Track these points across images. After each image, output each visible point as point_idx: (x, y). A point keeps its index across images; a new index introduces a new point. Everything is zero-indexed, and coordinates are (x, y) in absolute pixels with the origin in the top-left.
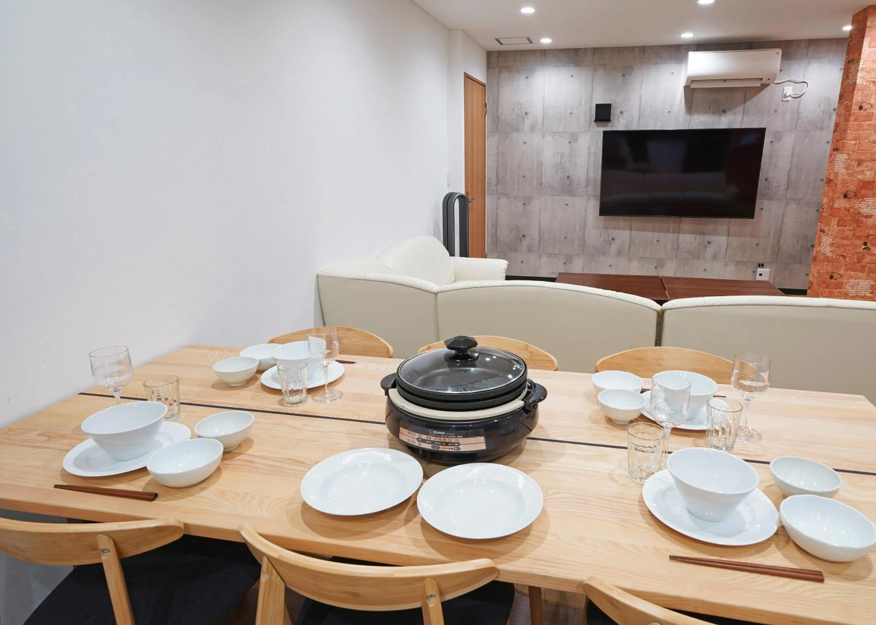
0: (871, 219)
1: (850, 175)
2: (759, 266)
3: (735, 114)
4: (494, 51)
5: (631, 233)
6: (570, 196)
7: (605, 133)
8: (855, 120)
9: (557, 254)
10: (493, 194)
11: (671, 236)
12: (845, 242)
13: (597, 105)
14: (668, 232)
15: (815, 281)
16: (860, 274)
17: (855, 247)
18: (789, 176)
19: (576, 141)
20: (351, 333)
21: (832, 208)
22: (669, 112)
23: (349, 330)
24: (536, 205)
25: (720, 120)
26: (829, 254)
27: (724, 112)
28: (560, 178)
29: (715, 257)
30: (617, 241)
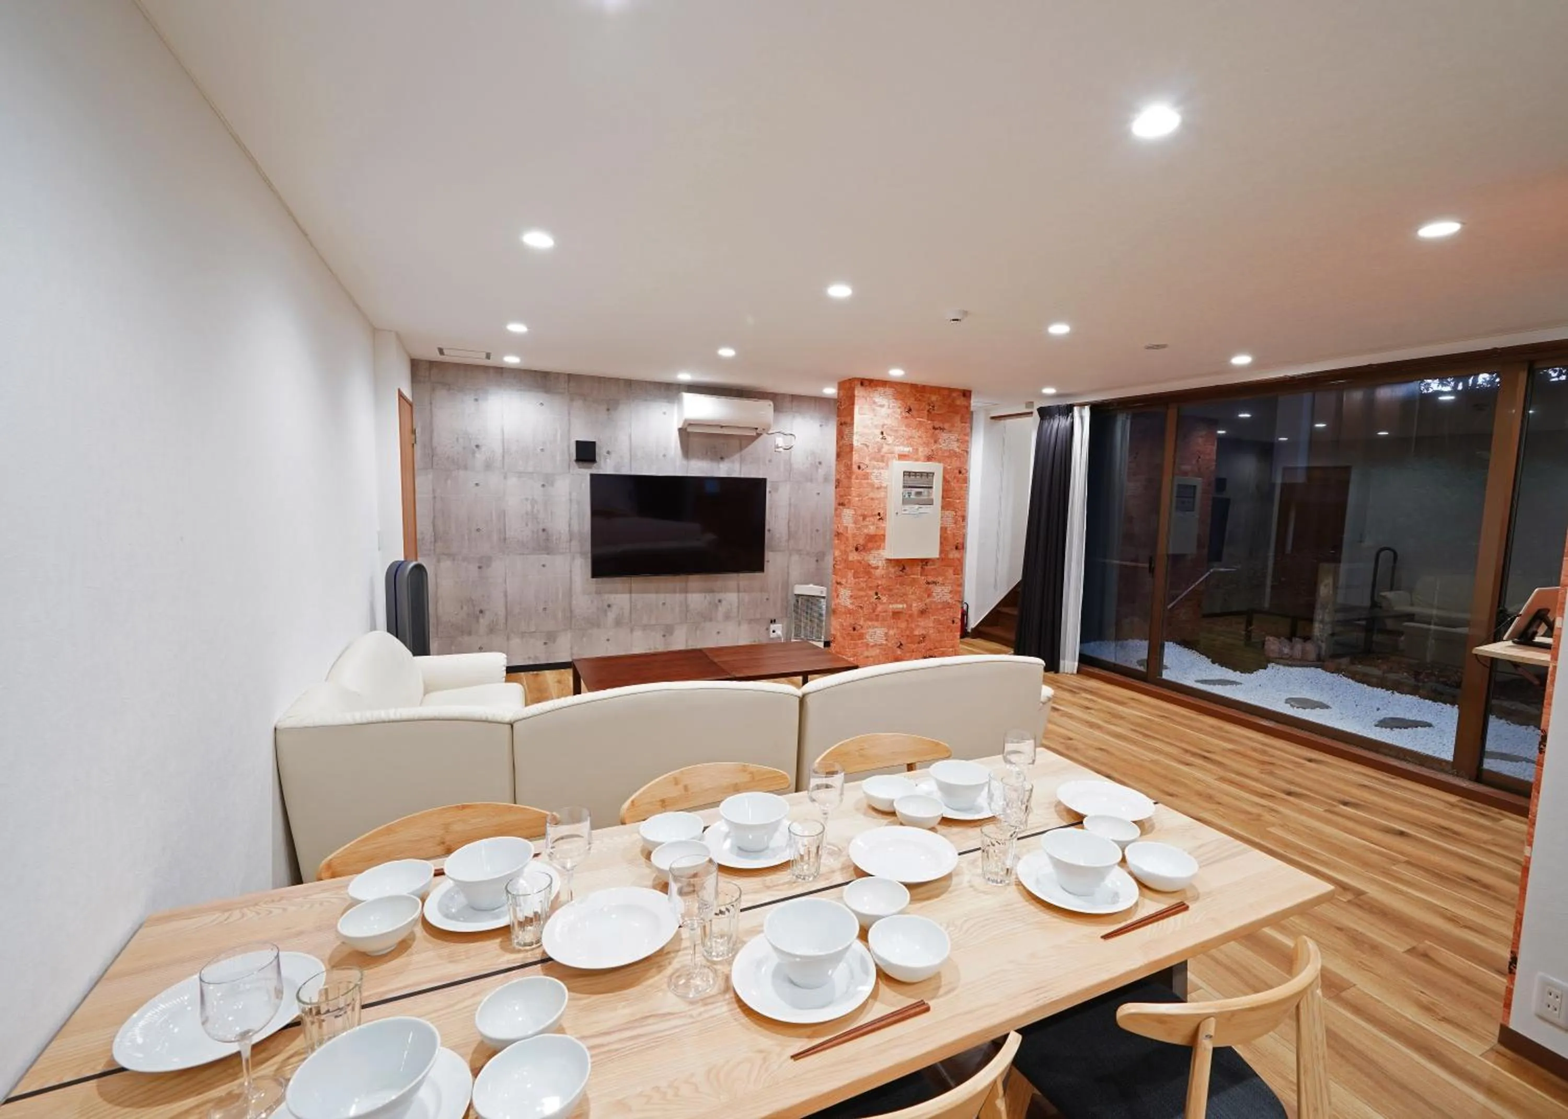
0: (878, 571)
1: (859, 529)
2: (771, 622)
3: (733, 462)
4: (422, 361)
5: (631, 598)
6: (548, 554)
7: (592, 476)
8: (857, 478)
9: (534, 632)
10: (429, 555)
11: (679, 597)
12: (862, 593)
13: (577, 442)
14: (674, 592)
15: (839, 634)
16: (876, 624)
17: (869, 597)
18: (789, 527)
19: (552, 485)
20: (467, 811)
21: (846, 561)
22: (664, 456)
23: (464, 807)
24: (498, 568)
25: (719, 468)
26: (850, 607)
27: (722, 458)
28: (533, 532)
29: (727, 617)
30: (614, 608)
